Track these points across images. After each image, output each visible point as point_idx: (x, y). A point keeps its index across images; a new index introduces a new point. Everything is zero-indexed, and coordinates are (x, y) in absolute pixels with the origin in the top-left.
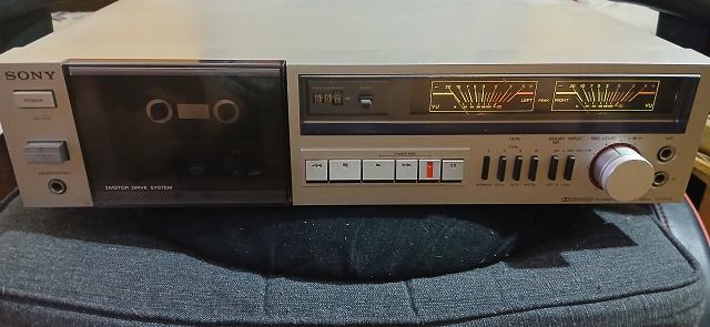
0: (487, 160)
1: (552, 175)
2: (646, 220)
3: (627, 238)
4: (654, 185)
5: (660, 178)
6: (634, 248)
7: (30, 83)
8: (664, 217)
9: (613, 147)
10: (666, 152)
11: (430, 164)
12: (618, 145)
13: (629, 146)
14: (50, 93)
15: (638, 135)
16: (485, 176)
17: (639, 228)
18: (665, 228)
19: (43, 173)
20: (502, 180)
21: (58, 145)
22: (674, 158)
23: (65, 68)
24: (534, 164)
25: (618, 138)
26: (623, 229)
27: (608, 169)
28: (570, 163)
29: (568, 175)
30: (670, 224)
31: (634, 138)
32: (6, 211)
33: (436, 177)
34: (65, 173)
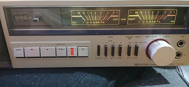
0: (99, 47)
1: (129, 54)
2: (174, 71)
3: (165, 80)
4: (176, 58)
5: (178, 55)
6: (168, 85)
8: (181, 69)
9: (156, 40)
10: (181, 43)
11: (72, 49)
12: (158, 40)
13: (164, 40)
15: (168, 35)
16: (99, 54)
17: (170, 75)
18: (182, 75)
20: (106, 56)
22: (185, 46)
24: (120, 49)
25: (158, 36)
26: (163, 75)
27: (154, 51)
28: (137, 48)
29: (136, 54)
30: (183, 72)
31: (166, 37)
33: (75, 55)
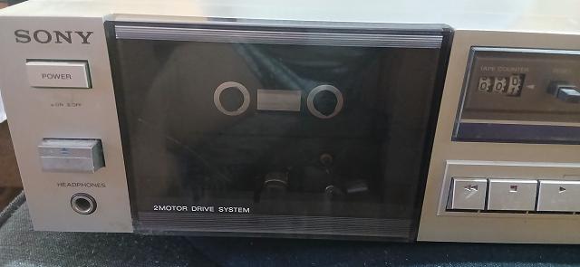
7: (53, 49)
14: (83, 65)
19: (63, 184)
21: (89, 145)
23: (110, 26)
32: (9, 226)
34: (98, 185)
